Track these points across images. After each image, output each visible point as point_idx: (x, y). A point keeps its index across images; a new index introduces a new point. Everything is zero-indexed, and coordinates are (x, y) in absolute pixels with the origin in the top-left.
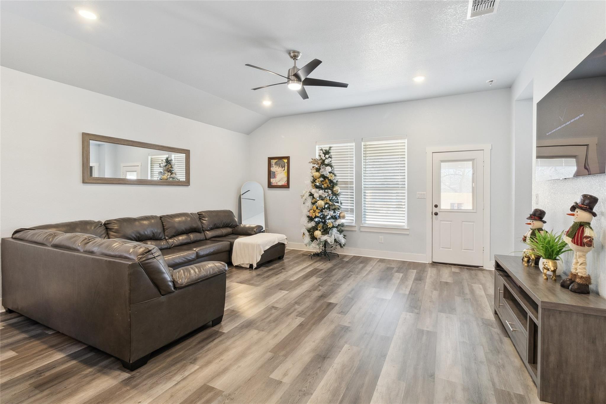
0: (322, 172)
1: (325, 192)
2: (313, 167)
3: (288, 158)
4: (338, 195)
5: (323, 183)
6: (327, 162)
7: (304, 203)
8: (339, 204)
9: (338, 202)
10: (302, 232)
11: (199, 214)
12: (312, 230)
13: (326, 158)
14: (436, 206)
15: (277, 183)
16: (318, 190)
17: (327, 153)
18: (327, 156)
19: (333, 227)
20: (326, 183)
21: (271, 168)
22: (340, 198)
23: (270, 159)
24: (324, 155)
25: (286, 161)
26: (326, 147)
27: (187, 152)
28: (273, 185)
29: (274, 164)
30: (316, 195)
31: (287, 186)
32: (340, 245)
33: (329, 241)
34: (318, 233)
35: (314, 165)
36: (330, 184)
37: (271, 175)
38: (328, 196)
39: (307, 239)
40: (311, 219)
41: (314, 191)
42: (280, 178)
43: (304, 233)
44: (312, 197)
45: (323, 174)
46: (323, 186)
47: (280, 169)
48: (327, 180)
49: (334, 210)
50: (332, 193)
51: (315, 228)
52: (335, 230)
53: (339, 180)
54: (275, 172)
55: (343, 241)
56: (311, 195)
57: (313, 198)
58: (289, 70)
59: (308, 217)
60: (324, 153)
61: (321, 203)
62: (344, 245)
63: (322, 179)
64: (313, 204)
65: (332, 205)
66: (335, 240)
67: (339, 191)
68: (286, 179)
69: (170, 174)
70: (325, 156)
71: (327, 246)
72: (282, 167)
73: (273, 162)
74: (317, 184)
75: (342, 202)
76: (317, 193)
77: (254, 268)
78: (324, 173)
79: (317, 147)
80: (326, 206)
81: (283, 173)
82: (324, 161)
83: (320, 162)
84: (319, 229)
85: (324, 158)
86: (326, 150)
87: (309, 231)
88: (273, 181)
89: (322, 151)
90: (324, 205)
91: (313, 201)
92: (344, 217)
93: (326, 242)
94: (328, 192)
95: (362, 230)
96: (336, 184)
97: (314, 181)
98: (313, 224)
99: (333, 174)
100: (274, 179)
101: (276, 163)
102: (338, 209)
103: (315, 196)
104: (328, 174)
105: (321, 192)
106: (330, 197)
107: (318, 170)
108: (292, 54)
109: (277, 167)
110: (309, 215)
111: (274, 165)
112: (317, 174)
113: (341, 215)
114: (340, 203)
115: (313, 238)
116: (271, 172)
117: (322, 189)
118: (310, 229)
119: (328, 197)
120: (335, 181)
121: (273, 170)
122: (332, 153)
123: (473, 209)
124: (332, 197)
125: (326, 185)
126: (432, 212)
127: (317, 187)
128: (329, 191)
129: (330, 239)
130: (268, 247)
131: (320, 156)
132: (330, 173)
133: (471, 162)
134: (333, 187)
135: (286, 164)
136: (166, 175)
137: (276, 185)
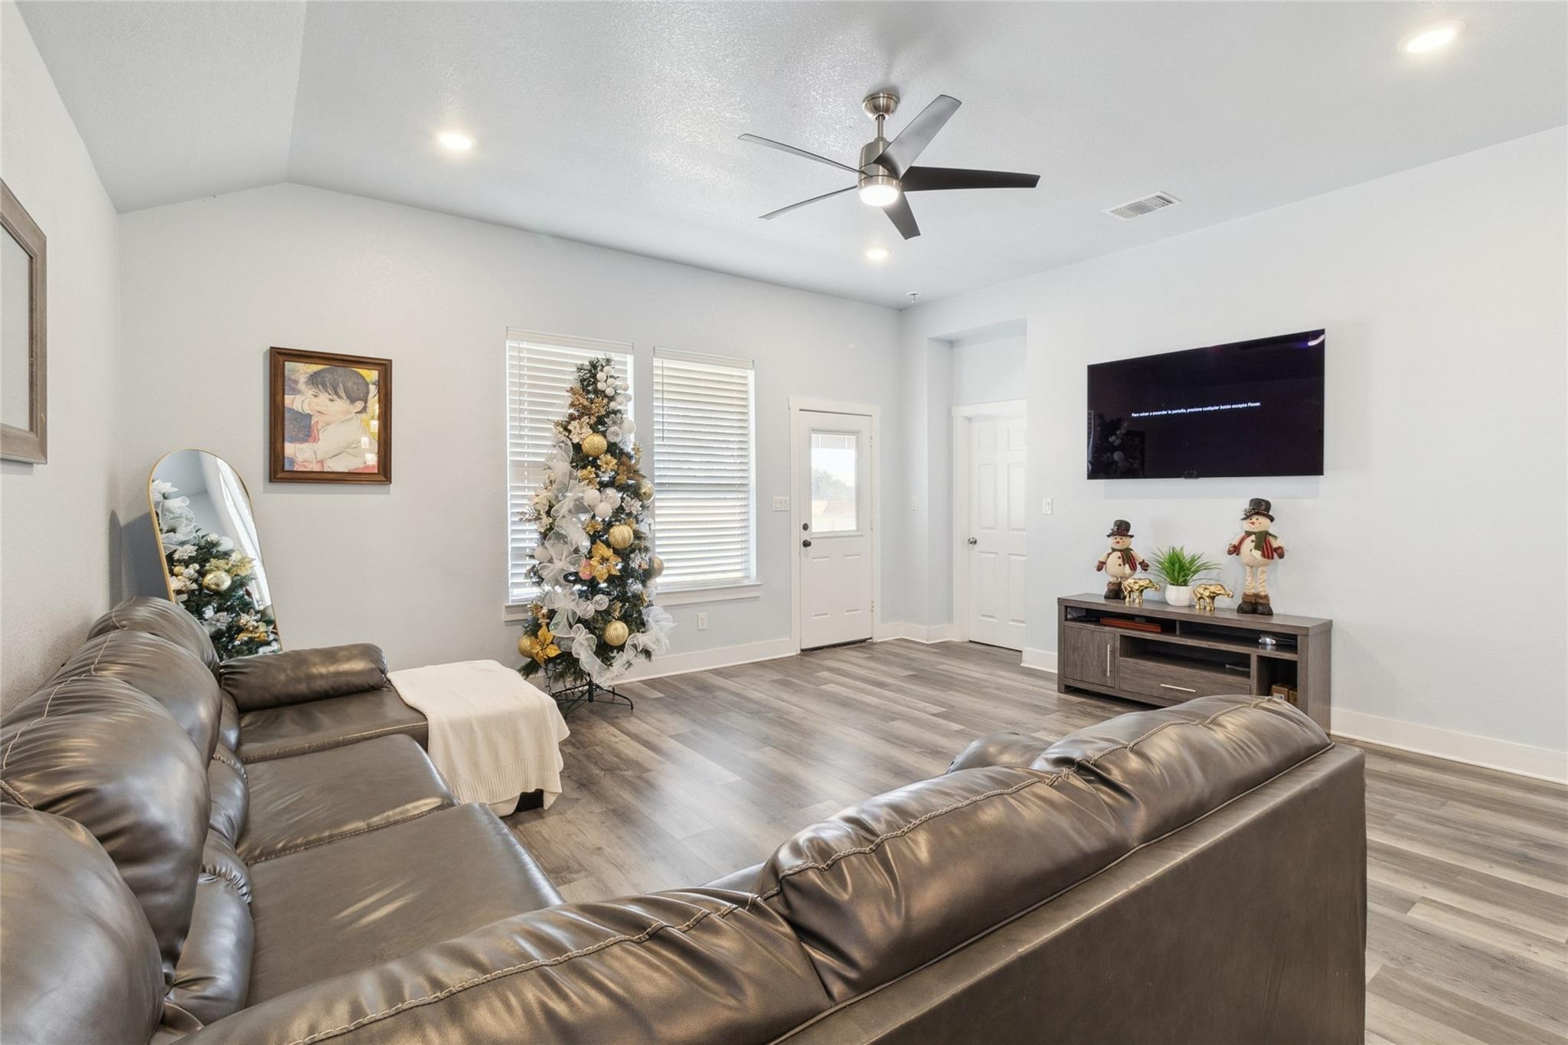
3: (384, 368)
6: (620, 404)
13: (617, 394)
14: (806, 527)
15: (321, 462)
19: (651, 604)
20: (622, 471)
21: (288, 398)
23: (279, 358)
24: (610, 383)
25: (370, 374)
28: (297, 468)
29: (303, 379)
31: (378, 478)
34: (616, 630)
36: (631, 473)
40: (590, 588)
41: (592, 495)
42: (340, 438)
45: (615, 440)
46: (617, 481)
47: (341, 405)
48: (624, 462)
49: (644, 553)
51: (608, 614)
54: (309, 416)
57: (593, 518)
60: (609, 377)
61: (623, 533)
63: (610, 457)
64: (592, 537)
67: (651, 496)
68: (374, 448)
70: (613, 387)
72: (352, 400)
73: (297, 372)
76: (606, 503)
78: (621, 439)
79: (508, 344)
80: (637, 544)
81: (353, 423)
82: (609, 400)
85: (610, 392)
88: (299, 454)
90: (632, 537)
91: (590, 528)
92: (660, 571)
97: (589, 461)
98: (601, 602)
100: (305, 446)
101: (314, 380)
103: (597, 512)
105: (617, 499)
107: (600, 427)
109: (323, 396)
111: (302, 386)
113: (655, 565)
115: (602, 648)
116: (287, 416)
118: (594, 621)
121: (296, 407)
123: (857, 528)
125: (623, 478)
126: (798, 542)
127: (602, 482)
133: (854, 437)
134: (637, 483)
135: (372, 387)
137: (317, 468)
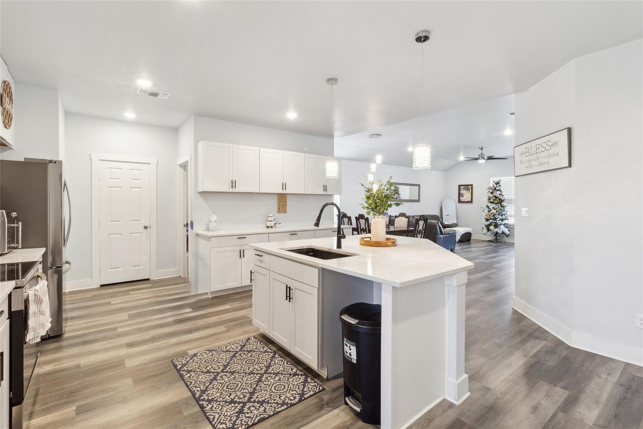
0: (494, 194)
1: (496, 205)
2: (489, 191)
3: (472, 185)
4: (504, 207)
5: (495, 200)
6: (497, 189)
7: (483, 211)
8: (506, 212)
9: (504, 211)
10: (482, 227)
12: (488, 226)
13: (497, 187)
16: (492, 204)
17: (497, 183)
18: (498, 185)
19: (501, 224)
20: (497, 200)
21: (461, 191)
22: (506, 209)
23: (460, 186)
24: (495, 185)
25: (470, 187)
26: (497, 180)
27: (419, 186)
28: (461, 201)
29: (462, 188)
30: (491, 207)
31: (471, 202)
32: (506, 234)
33: (499, 232)
34: (492, 228)
35: (489, 190)
36: (499, 201)
37: (460, 195)
38: (498, 207)
39: (485, 231)
40: (487, 220)
41: (489, 205)
42: (466, 196)
43: (483, 228)
44: (488, 208)
45: (495, 195)
46: (495, 202)
47: (467, 191)
48: (497, 199)
49: (502, 215)
50: (501, 206)
51: (490, 225)
52: (502, 226)
53: (506, 198)
54: (463, 193)
55: (508, 233)
56: (488, 207)
57: (489, 208)
58: (479, 155)
59: (486, 219)
60: (496, 184)
61: (494, 211)
62: (508, 235)
63: (494, 198)
64: (489, 212)
65: (500, 212)
66: (502, 231)
67: (505, 205)
68: (470, 198)
69: (398, 195)
70: (496, 185)
71: (497, 236)
72: (468, 191)
73: (462, 187)
74: (491, 201)
75: (507, 211)
76: (491, 206)
77: (457, 242)
78: (496, 195)
79: (491, 179)
80: (497, 213)
81: (468, 194)
82: (496, 188)
83: (493, 189)
84: (492, 225)
85: (496, 187)
86: (497, 182)
87: (486, 226)
89: (494, 183)
90: (495, 212)
91: (489, 210)
92: (508, 219)
93: (497, 233)
94: (498, 205)
96: (503, 201)
97: (490, 199)
98: (489, 222)
99: (502, 195)
100: (462, 198)
101: (464, 188)
102: (505, 215)
103: (490, 207)
104: (498, 195)
105: (494, 205)
106: (499, 208)
107: (492, 193)
108: (481, 148)
109: (464, 191)
110: (486, 218)
111: (462, 190)
112: (491, 195)
113: (506, 218)
114: (506, 211)
115: (489, 230)
116: (461, 194)
117: (494, 203)
118: (487, 225)
119: (498, 208)
120: (503, 199)
121: (461, 192)
122: (501, 183)
124: (501, 208)
125: (497, 201)
127: (491, 202)
128: (499, 204)
129: (499, 230)
130: (463, 233)
131: (493, 185)
132: (499, 194)
134: (501, 202)
135: (470, 189)
136: (396, 195)
137: (463, 201)
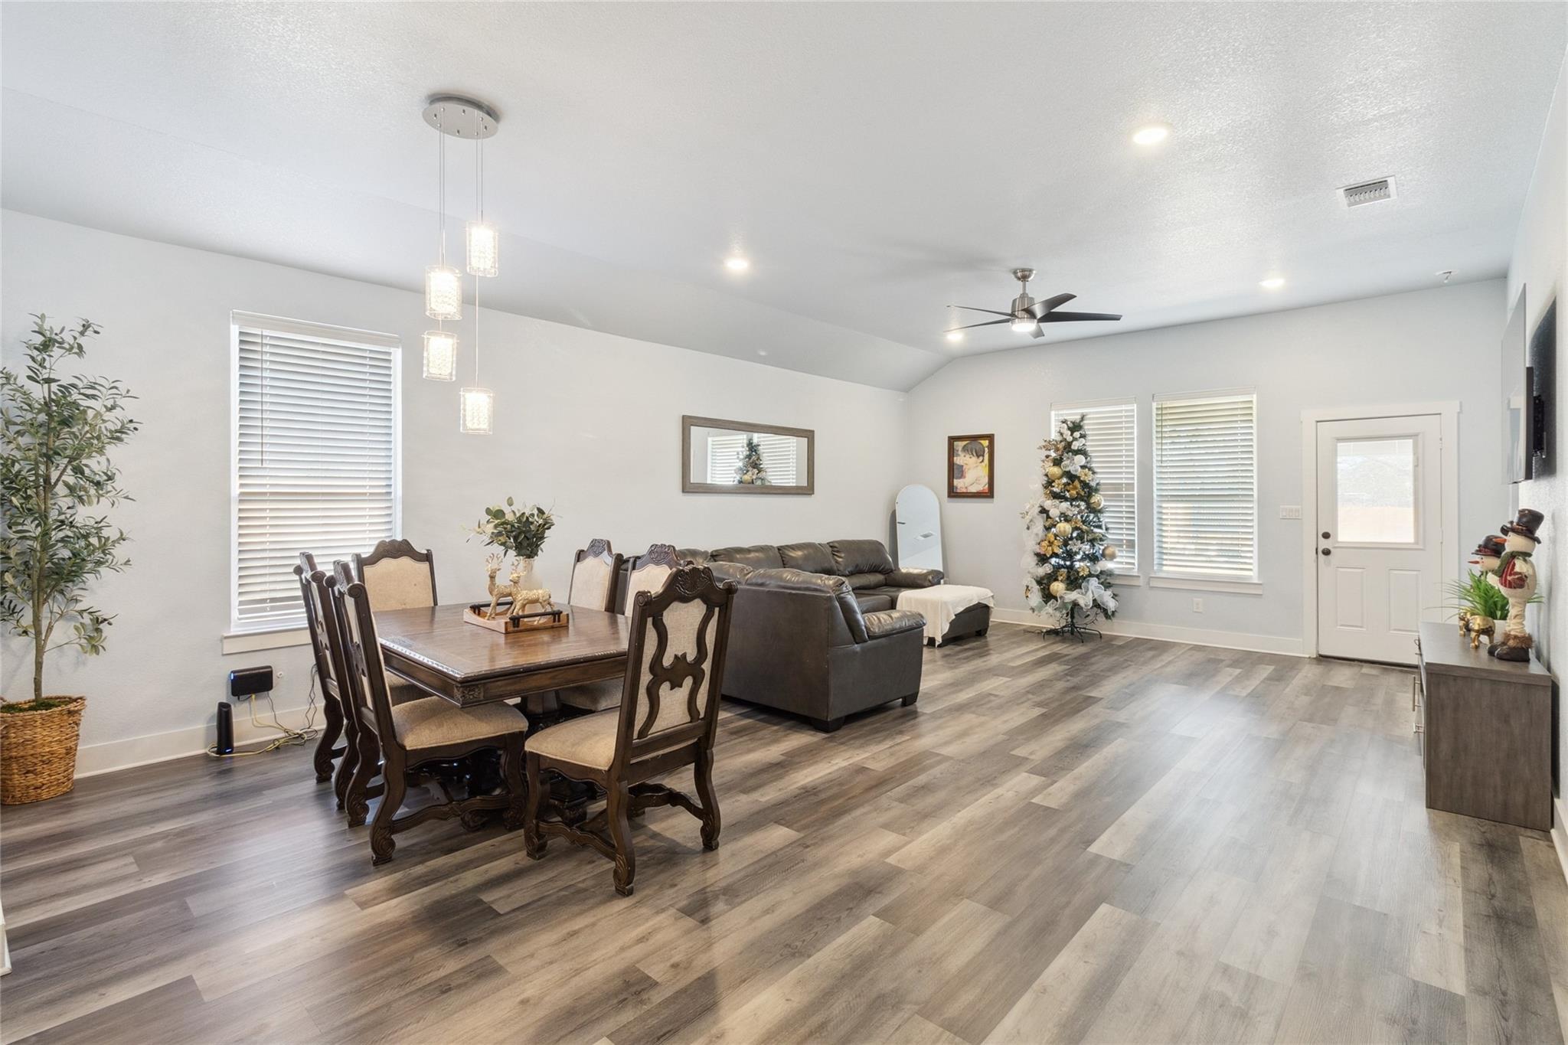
0: (1066, 466)
1: (1072, 505)
2: (1047, 457)
3: (990, 438)
4: (1100, 511)
5: (1068, 488)
6: (1075, 446)
7: (1028, 528)
8: (1102, 531)
9: (1100, 527)
10: (1025, 583)
11: (831, 547)
12: (1045, 581)
13: (1075, 439)
14: (1326, 536)
15: (966, 488)
16: (1057, 502)
17: (1075, 427)
18: (1077, 434)
19: (1090, 575)
20: (1075, 488)
21: (955, 458)
22: (1105, 519)
23: (952, 440)
24: (1069, 433)
25: (986, 443)
26: (1073, 415)
27: (809, 435)
28: (958, 491)
29: (960, 449)
30: (1054, 513)
31: (988, 494)
32: (1105, 611)
33: (1082, 603)
34: (1058, 587)
35: (1048, 453)
36: (1083, 490)
37: (954, 471)
38: (1079, 513)
39: (1036, 598)
40: (1042, 559)
41: (1048, 504)
42: (974, 476)
43: (1028, 587)
44: (1045, 515)
45: (1067, 469)
46: (1068, 495)
47: (974, 459)
48: (1077, 483)
49: (1092, 542)
50: (1087, 508)
51: (1052, 577)
52: (1094, 581)
53: (1102, 482)
54: (962, 466)
55: (1111, 604)
56: (1044, 511)
57: (1048, 517)
58: (1014, 301)
59: (1037, 555)
60: (1069, 429)
61: (1064, 527)
62: (1113, 613)
63: (1065, 480)
64: (1048, 529)
65: (1087, 532)
66: (1094, 601)
67: (1103, 504)
68: (986, 480)
69: (756, 471)
70: (1072, 435)
71: (1076, 615)
72: (978, 457)
73: (959, 445)
74: (1055, 489)
75: (1109, 526)
76: (1056, 508)
77: (937, 644)
78: (1071, 469)
79: (1053, 413)
80: (1075, 535)
81: (980, 468)
82: (1070, 444)
83: (1061, 446)
84: (1060, 578)
85: (1070, 439)
86: (1073, 423)
87: (1039, 582)
88: (960, 484)
89: (1065, 425)
90: (1071, 531)
91: (1047, 524)
92: (1112, 557)
93: (1075, 604)
94: (1078, 506)
95: (1153, 584)
96: (1097, 490)
97: (1049, 483)
98: (1047, 569)
99: (1090, 469)
100: (961, 480)
101: (965, 449)
102: (1101, 540)
103: (1050, 514)
104: (1080, 469)
105: (1065, 506)
106: (1082, 517)
107: (1057, 462)
108: (1019, 274)
109: (968, 456)
110: (1038, 551)
111: (960, 453)
112: (1056, 471)
113: (1107, 552)
114: (1104, 527)
115: (1048, 596)
116: (955, 467)
117: (1066, 499)
118: (1042, 578)
119: (1079, 517)
120: (1093, 484)
121: (958, 463)
122: (1087, 425)
123: (1416, 543)
124: (1088, 516)
125: (1074, 492)
126: (1317, 549)
127: (1056, 496)
128: (1082, 503)
129: (1083, 599)
130: (961, 609)
131: (1062, 434)
132: (1083, 467)
133: (1411, 440)
134: (1090, 496)
135: (986, 449)
136: (750, 473)
137: (965, 491)
